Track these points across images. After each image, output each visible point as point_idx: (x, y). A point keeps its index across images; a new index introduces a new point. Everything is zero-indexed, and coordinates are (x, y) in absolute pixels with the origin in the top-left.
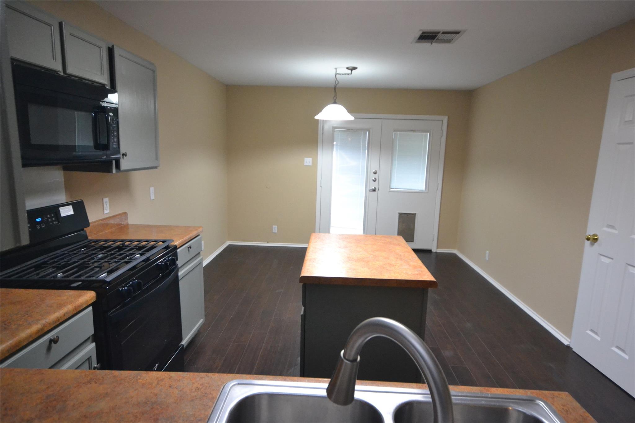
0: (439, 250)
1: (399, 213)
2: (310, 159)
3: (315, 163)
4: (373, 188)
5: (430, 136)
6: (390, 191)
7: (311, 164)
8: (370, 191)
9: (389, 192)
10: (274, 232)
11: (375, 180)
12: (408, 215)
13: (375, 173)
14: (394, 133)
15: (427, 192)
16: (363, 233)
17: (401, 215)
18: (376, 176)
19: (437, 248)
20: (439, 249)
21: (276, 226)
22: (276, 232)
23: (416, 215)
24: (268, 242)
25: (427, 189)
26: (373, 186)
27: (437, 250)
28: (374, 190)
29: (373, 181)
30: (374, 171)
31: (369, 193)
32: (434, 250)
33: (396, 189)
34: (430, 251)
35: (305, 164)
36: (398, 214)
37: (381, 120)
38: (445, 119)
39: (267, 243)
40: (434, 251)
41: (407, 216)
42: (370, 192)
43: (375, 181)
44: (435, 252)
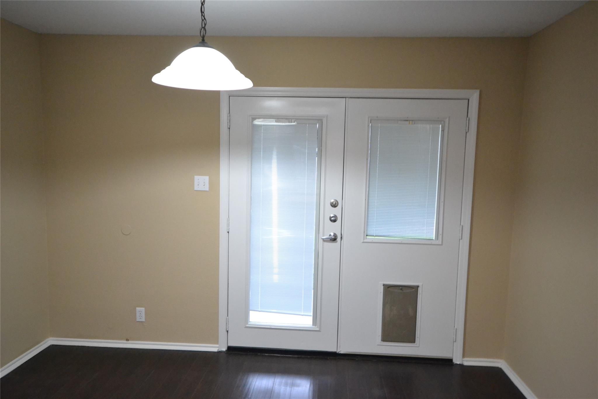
0: (467, 361)
1: (384, 285)
2: (206, 179)
3: (215, 185)
4: (332, 234)
5: (443, 131)
6: (365, 241)
7: (207, 188)
8: (324, 240)
9: (363, 242)
10: (138, 319)
11: (334, 220)
12: (401, 289)
13: (334, 205)
14: (371, 125)
15: (440, 243)
16: (313, 324)
17: (388, 289)
18: (336, 211)
19: (464, 356)
20: (468, 357)
21: (143, 309)
22: (143, 320)
23: (419, 288)
24: (127, 340)
25: (440, 237)
26: (332, 229)
27: (463, 361)
28: (334, 239)
29: (331, 221)
30: (332, 201)
31: (323, 245)
32: (457, 360)
33: (376, 236)
34: (448, 362)
35: (196, 188)
36: (382, 287)
37: (345, 99)
38: (475, 96)
39: (125, 342)
40: (458, 363)
41: (400, 291)
42: (325, 243)
43: (335, 221)
44: (460, 365)
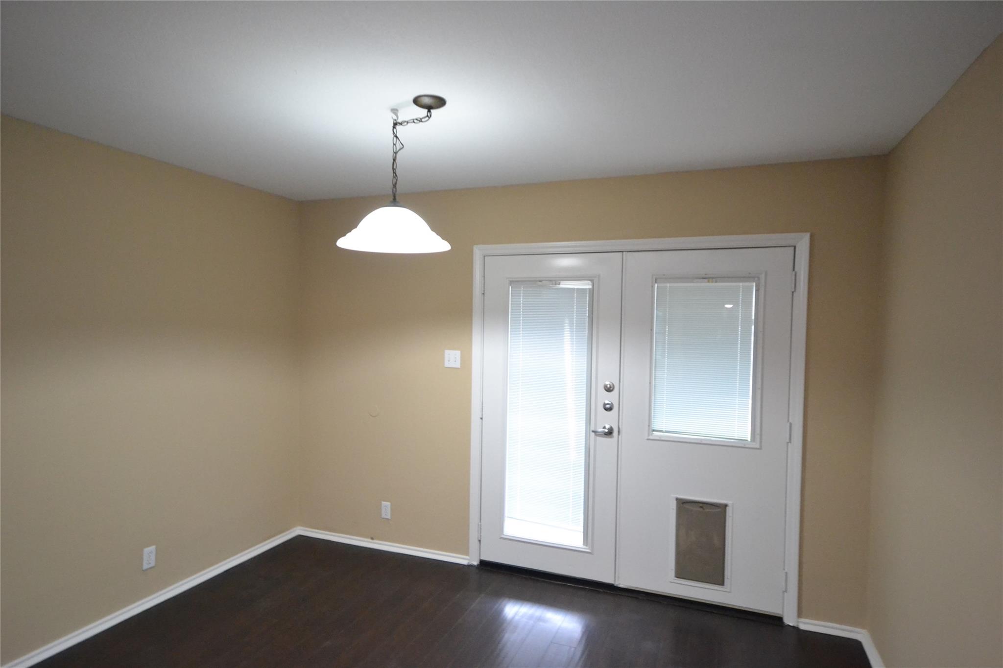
0: (805, 623)
1: (677, 499)
2: (458, 353)
3: (466, 361)
4: (608, 426)
5: (757, 290)
6: (651, 437)
7: (458, 365)
8: (597, 435)
9: (648, 439)
10: (383, 516)
11: (608, 409)
12: (701, 507)
13: (609, 389)
14: (656, 285)
15: (758, 446)
16: (584, 544)
17: (682, 504)
18: (612, 397)
19: (800, 615)
20: (806, 618)
21: (388, 503)
22: (389, 517)
23: (727, 508)
24: (372, 539)
25: (758, 437)
26: (606, 421)
27: (798, 622)
28: (610, 433)
29: (606, 409)
30: (607, 383)
31: (595, 441)
32: (790, 620)
33: (666, 432)
34: (776, 621)
35: (447, 365)
36: (675, 502)
37: (621, 253)
38: (803, 243)
39: (370, 540)
40: (791, 624)
41: (701, 510)
42: (598, 438)
43: (610, 409)
44: (793, 627)
